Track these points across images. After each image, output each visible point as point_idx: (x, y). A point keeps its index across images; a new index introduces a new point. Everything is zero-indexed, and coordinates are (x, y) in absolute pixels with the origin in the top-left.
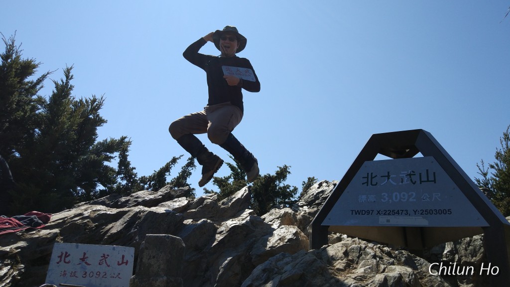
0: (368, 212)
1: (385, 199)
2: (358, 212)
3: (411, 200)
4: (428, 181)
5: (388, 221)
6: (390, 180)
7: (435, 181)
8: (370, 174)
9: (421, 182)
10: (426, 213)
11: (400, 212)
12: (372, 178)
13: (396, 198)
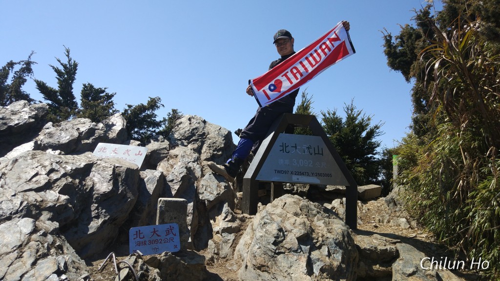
0: (285, 172)
1: (295, 164)
2: (279, 172)
3: (310, 166)
4: (319, 154)
5: (298, 179)
6: (297, 150)
7: (322, 154)
8: (284, 144)
9: (315, 154)
10: (318, 175)
11: (304, 173)
12: (286, 147)
13: (301, 164)
